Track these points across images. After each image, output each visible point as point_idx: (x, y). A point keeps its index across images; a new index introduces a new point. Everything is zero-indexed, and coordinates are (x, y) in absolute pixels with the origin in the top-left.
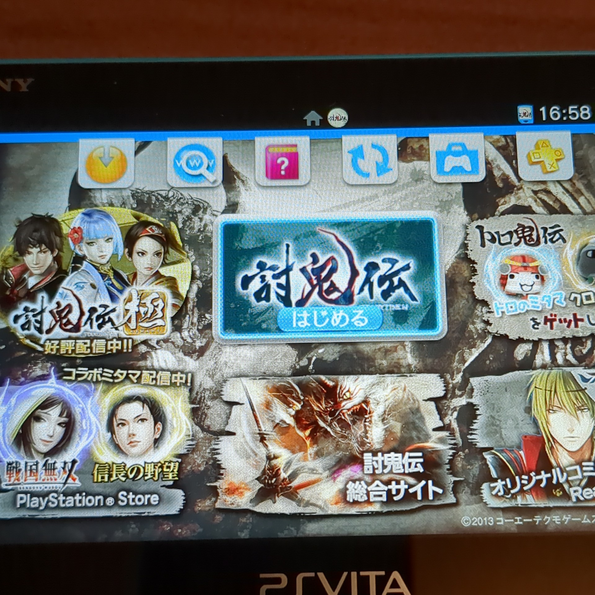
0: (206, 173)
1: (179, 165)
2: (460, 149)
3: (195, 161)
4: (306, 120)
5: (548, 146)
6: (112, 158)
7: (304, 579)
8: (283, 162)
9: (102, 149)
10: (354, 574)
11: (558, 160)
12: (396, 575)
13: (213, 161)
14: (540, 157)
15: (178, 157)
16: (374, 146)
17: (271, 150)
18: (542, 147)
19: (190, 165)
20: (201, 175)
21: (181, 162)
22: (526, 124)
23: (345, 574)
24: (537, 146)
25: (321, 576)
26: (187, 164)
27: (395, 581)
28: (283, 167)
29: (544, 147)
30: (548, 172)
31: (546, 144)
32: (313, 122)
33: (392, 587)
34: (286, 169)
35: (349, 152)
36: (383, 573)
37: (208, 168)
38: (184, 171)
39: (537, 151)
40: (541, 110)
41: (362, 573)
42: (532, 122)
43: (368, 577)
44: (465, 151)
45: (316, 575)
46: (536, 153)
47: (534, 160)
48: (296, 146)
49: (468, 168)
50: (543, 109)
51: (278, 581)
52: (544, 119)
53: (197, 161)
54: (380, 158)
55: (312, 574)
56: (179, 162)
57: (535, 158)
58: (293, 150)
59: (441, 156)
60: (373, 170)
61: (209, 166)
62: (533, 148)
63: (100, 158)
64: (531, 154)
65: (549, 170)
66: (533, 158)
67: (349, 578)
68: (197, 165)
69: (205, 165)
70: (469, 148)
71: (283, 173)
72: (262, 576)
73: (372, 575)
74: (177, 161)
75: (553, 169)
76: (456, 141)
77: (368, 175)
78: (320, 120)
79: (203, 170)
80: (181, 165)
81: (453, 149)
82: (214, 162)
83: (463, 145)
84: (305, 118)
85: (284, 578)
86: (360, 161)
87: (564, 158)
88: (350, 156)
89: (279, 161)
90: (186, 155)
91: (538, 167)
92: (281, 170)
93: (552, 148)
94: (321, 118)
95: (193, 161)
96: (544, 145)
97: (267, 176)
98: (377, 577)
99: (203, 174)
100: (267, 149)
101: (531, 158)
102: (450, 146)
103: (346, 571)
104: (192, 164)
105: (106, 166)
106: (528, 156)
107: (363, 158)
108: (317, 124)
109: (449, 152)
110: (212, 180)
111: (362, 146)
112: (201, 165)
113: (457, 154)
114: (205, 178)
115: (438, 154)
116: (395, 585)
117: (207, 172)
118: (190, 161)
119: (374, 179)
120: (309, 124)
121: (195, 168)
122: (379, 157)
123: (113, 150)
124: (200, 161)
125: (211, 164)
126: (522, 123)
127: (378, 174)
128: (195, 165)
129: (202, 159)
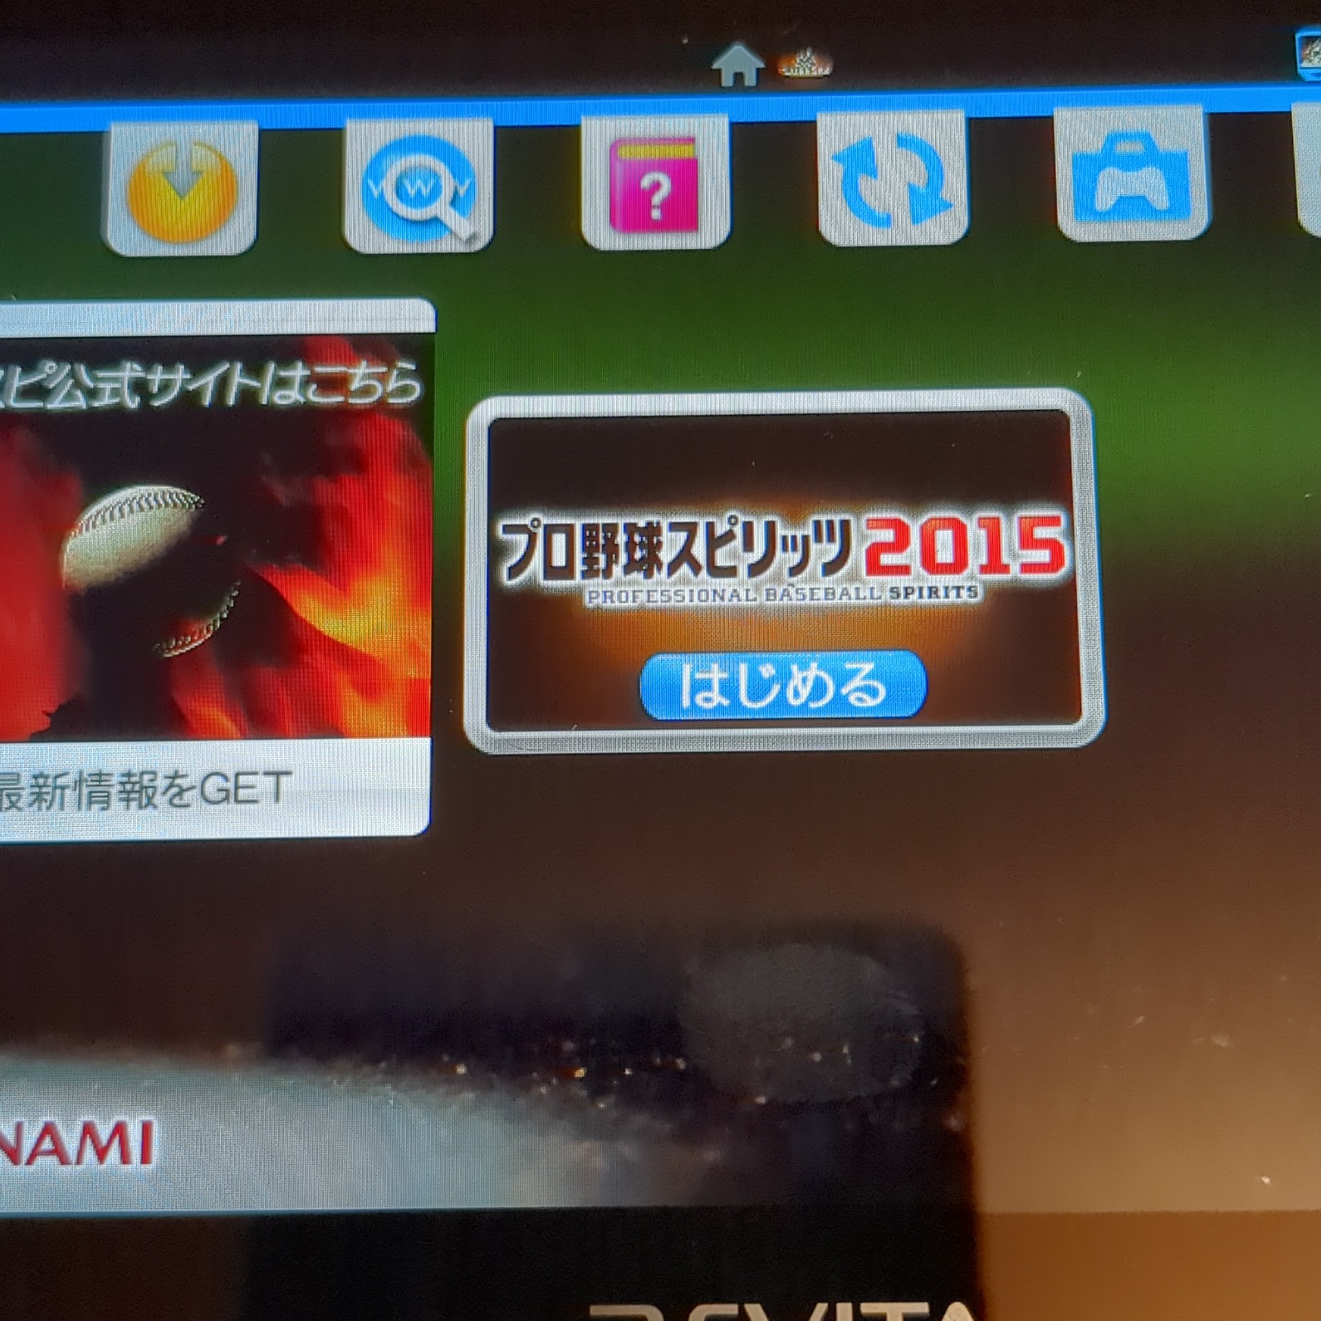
0: (450, 217)
1: (376, 193)
2: (1138, 148)
4: (719, 71)
6: (199, 173)
8: (656, 186)
9: (171, 150)
13: (467, 182)
15: (374, 171)
16: (903, 141)
17: (625, 153)
19: (408, 195)
20: (435, 221)
21: (383, 184)
26: (399, 190)
28: (657, 199)
32: (739, 77)
34: (666, 205)
37: (455, 201)
38: (390, 209)
41: (867, 1308)
44: (1151, 156)
45: (742, 1310)
48: (691, 140)
49: (1161, 201)
55: (731, 1309)
56: (376, 184)
58: (684, 152)
59: (1088, 167)
61: (456, 193)
63: (166, 174)
67: (830, 1319)
70: (1165, 144)
71: (656, 214)
74: (371, 183)
77: (887, 221)
78: (758, 70)
79: (440, 208)
80: (382, 195)
83: (1146, 138)
84: (715, 66)
86: (865, 185)
89: (646, 183)
90: (396, 166)
92: (650, 207)
95: (412, 183)
100: (614, 148)
102: (1112, 139)
104: (412, 192)
105: (182, 198)
107: (873, 173)
108: (750, 80)
109: (1109, 156)
110: (464, 235)
112: (435, 193)
117: (452, 211)
118: (407, 183)
120: (727, 81)
121: (419, 201)
123: (199, 153)
124: (432, 182)
125: (462, 192)
126: (1309, 78)
127: (916, 219)
128: (419, 192)
129: (436, 176)
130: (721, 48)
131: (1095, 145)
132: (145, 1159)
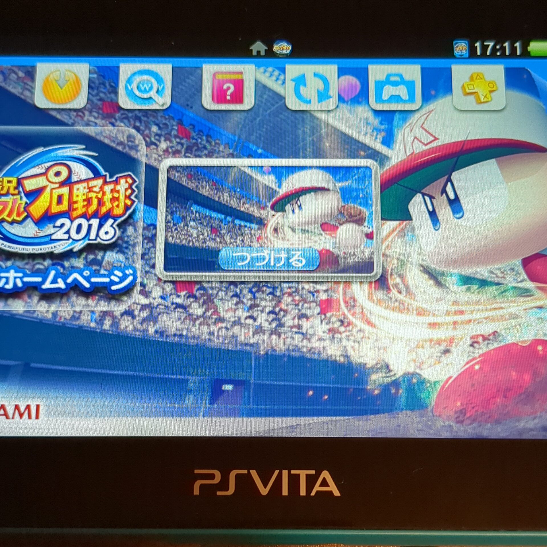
0: (156, 97)
1: (130, 89)
2: (397, 79)
3: (145, 85)
5: (481, 79)
6: (67, 81)
7: (237, 476)
8: (229, 88)
9: (58, 73)
10: (285, 473)
11: (491, 92)
12: (325, 474)
13: (162, 85)
14: (474, 89)
15: (129, 81)
16: (315, 75)
17: (219, 77)
18: (476, 79)
19: (141, 89)
20: (150, 98)
21: (132, 85)
22: (461, 57)
23: (277, 472)
24: (471, 78)
25: (254, 473)
26: (138, 88)
27: (324, 479)
28: (229, 92)
29: (479, 79)
30: (482, 103)
31: (480, 76)
32: (258, 52)
33: (321, 485)
34: (232, 95)
35: (292, 80)
36: (313, 472)
37: (158, 92)
38: (135, 94)
39: (472, 83)
40: (476, 45)
42: (467, 56)
43: (299, 475)
44: (402, 81)
46: (470, 84)
47: (468, 91)
48: (241, 73)
49: (405, 97)
50: (478, 45)
51: (212, 477)
52: (479, 53)
53: (148, 86)
56: (130, 85)
57: (469, 89)
58: (239, 77)
59: (380, 86)
60: (314, 97)
61: (158, 90)
62: (468, 80)
63: (56, 80)
64: (466, 85)
65: (482, 100)
66: (467, 89)
67: (280, 476)
68: (147, 89)
69: (155, 89)
70: (407, 78)
71: (228, 98)
72: (196, 471)
73: (303, 474)
74: (128, 85)
75: (486, 100)
76: (393, 72)
78: (265, 50)
79: (153, 94)
80: (132, 89)
81: (392, 79)
82: (164, 86)
83: (401, 76)
84: (251, 48)
85: (218, 474)
86: (302, 88)
87: (497, 90)
88: (293, 84)
89: (225, 87)
90: (137, 80)
91: (472, 97)
92: (226, 95)
93: (485, 80)
94: (267, 48)
95: (143, 85)
96: (478, 77)
97: (213, 100)
98: (307, 476)
99: (153, 97)
100: (214, 75)
101: (465, 90)
102: (388, 76)
103: (277, 469)
104: (143, 88)
105: (61, 88)
106: (463, 87)
107: (305, 85)
108: (263, 53)
109: (387, 81)
110: (161, 103)
111: (304, 75)
112: (151, 88)
113: (395, 84)
114: (155, 101)
115: (377, 83)
116: (324, 483)
117: (156, 95)
118: (141, 85)
119: (315, 106)
120: (254, 53)
121: (145, 91)
122: (321, 86)
123: (68, 74)
124: (150, 85)
125: (160, 88)
126: (458, 56)
127: (319, 101)
128: (145, 89)
129: (152, 83)
130: (253, 42)
131: (383, 78)
132: (37, 417)
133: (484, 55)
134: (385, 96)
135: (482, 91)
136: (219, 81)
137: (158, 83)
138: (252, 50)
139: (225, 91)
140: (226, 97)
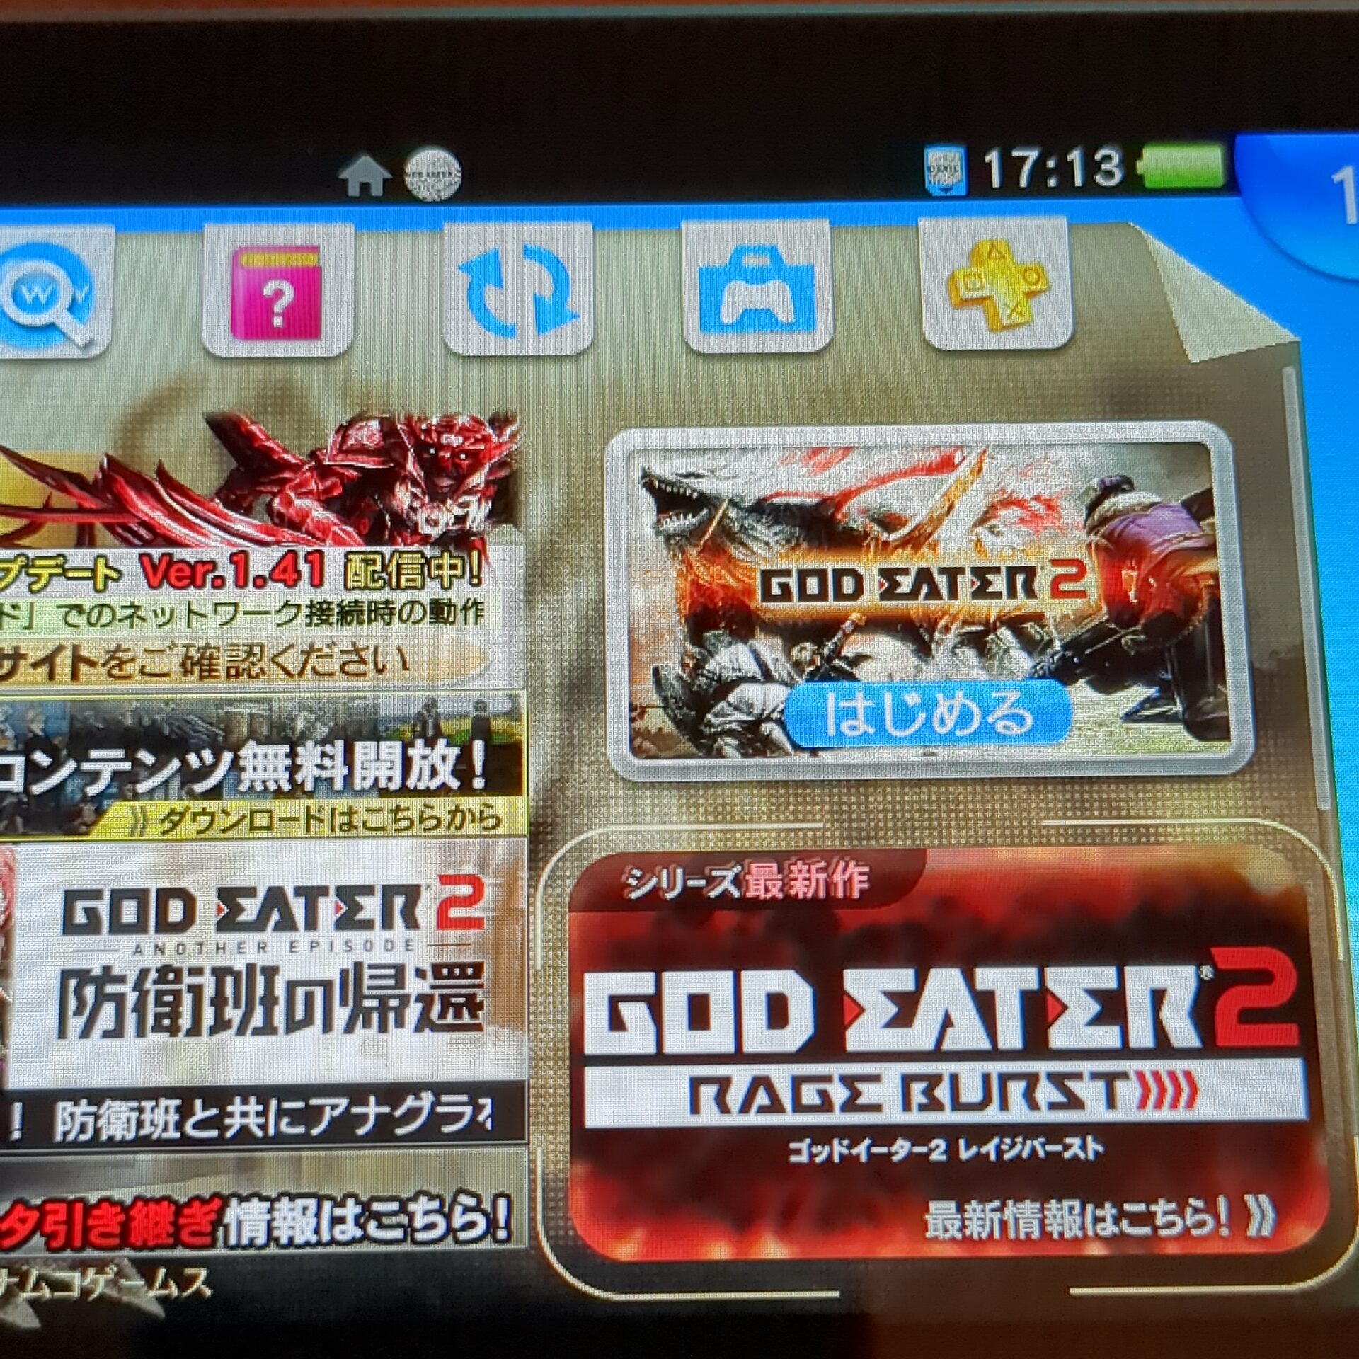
3: (37, 289)
5: (1003, 257)
11: (1030, 295)
14: (983, 287)
18: (988, 257)
22: (947, 196)
24: (974, 257)
29: (995, 258)
30: (1004, 328)
31: (999, 251)
35: (460, 268)
39: (974, 269)
40: (987, 159)
42: (963, 192)
46: (972, 275)
47: (965, 294)
50: (993, 157)
52: (996, 183)
53: (44, 291)
54: (546, 288)
57: (968, 289)
60: (525, 318)
62: (964, 262)
64: (959, 278)
65: (1006, 321)
66: (962, 288)
68: (43, 298)
69: (65, 300)
75: (1015, 318)
76: (755, 242)
81: (748, 261)
82: (90, 289)
87: (1047, 289)
88: (464, 278)
91: (977, 312)
93: (1014, 262)
94: (388, 175)
96: (994, 252)
97: (233, 329)
99: (58, 322)
101: (957, 290)
106: (951, 282)
111: (496, 253)
113: (756, 276)
114: (64, 334)
115: (704, 273)
119: (528, 342)
122: (543, 283)
133: (1009, 189)
134: (729, 314)
135: (1005, 294)
136: (249, 273)
137: (74, 282)
138: (345, 181)
139: (268, 303)
140: (270, 322)
